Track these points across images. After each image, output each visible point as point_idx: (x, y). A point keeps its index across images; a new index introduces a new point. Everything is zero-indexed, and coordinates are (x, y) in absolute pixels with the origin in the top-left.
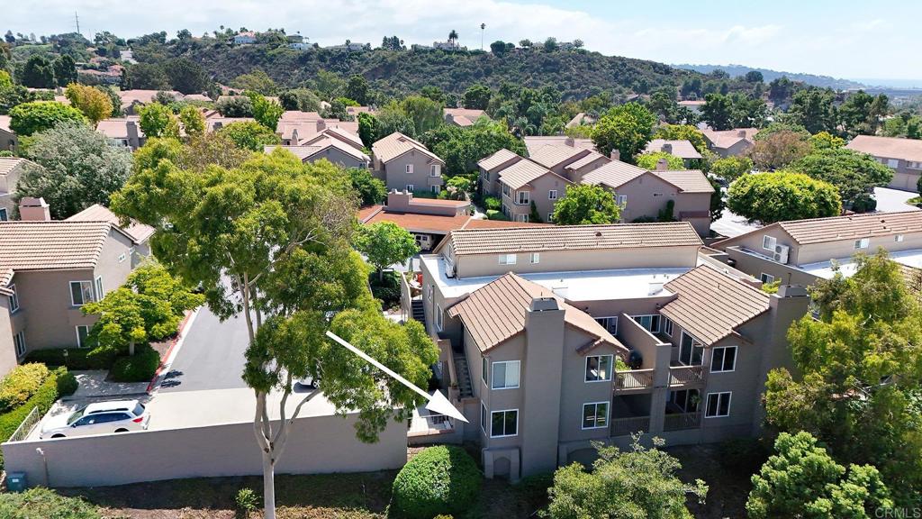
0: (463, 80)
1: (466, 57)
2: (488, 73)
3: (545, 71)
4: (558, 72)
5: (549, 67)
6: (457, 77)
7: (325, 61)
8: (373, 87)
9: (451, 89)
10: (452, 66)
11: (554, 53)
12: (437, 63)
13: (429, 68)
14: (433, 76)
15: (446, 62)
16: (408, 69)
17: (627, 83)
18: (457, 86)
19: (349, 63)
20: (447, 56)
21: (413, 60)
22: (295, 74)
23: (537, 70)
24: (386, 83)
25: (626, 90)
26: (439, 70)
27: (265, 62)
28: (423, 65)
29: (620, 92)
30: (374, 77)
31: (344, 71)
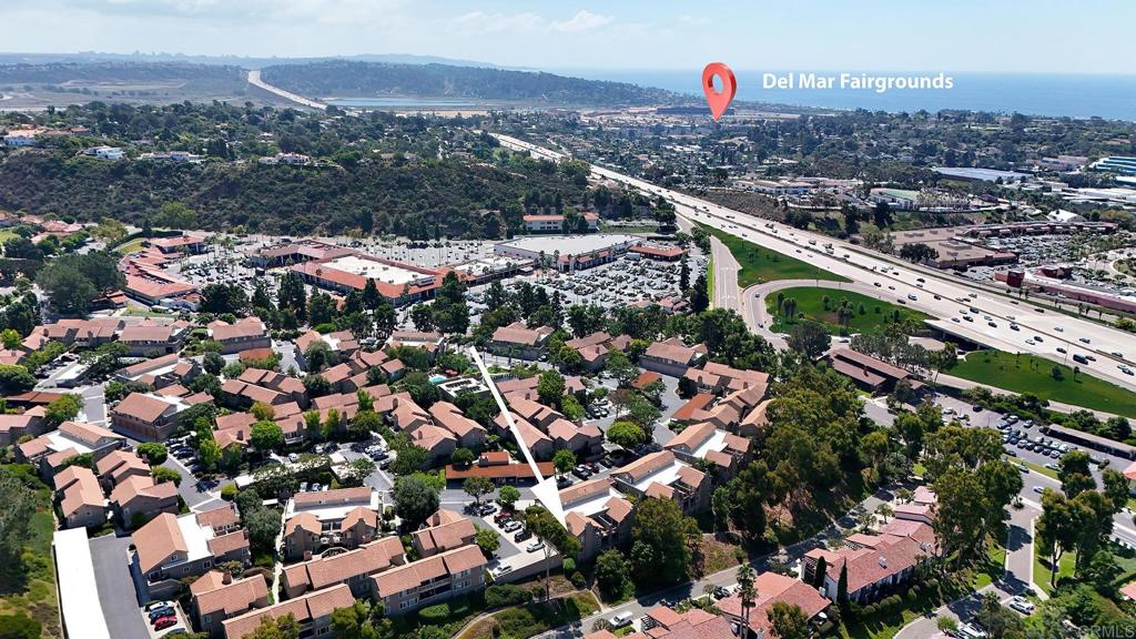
0: (320, 200)
1: (315, 172)
2: (344, 191)
3: (401, 188)
4: (413, 188)
5: (404, 184)
6: (311, 196)
7: (148, 176)
8: (218, 208)
9: (308, 210)
10: (304, 184)
11: (405, 167)
12: (289, 181)
13: (279, 186)
14: (286, 195)
15: (297, 178)
16: (255, 187)
17: (478, 198)
18: (315, 207)
19: (179, 177)
20: (294, 172)
21: (258, 177)
22: (111, 191)
23: (392, 187)
24: (232, 204)
25: (477, 205)
26: (292, 189)
27: (65, 175)
28: (271, 183)
29: (474, 209)
30: (216, 196)
31: (175, 187)
